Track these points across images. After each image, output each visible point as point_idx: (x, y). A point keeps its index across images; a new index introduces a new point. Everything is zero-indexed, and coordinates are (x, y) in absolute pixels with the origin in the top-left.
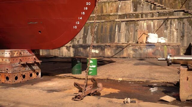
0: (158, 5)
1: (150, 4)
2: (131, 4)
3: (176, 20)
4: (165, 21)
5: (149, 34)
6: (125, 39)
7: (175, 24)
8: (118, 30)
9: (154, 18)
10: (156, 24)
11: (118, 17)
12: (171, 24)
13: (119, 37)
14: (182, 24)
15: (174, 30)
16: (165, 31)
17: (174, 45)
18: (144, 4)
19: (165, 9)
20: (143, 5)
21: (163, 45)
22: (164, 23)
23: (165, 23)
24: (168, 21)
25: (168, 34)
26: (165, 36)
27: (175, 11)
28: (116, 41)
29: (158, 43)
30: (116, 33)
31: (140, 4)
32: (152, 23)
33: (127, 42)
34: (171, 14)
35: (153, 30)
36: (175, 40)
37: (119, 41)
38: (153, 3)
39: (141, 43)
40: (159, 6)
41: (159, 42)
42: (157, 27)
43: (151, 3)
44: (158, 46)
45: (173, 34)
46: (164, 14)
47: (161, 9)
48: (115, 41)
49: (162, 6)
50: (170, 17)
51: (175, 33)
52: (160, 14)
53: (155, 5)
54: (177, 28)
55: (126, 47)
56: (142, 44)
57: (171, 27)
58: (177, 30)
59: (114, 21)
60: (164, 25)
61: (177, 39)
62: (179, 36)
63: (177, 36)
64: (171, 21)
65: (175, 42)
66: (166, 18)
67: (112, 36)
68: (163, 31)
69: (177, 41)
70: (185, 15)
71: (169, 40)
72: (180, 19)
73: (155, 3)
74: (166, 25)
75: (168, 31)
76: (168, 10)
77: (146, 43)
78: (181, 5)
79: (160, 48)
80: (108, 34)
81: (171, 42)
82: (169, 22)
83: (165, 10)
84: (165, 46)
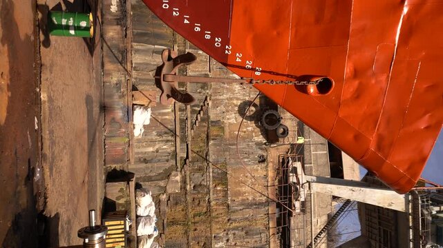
0: (199, 118)
1: (202, 104)
2: (203, 73)
3: (173, 149)
4: (171, 131)
5: (149, 110)
6: (140, 64)
7: (167, 148)
8: (157, 49)
9: (178, 113)
10: (167, 117)
11: (182, 48)
12: (168, 141)
13: (143, 51)
14: (166, 158)
15: (157, 147)
16: (154, 133)
17: (131, 154)
18: (202, 94)
19: (192, 129)
20: (200, 93)
21: (130, 135)
22: (169, 129)
23: (169, 131)
24: (172, 135)
25: (149, 137)
26: (145, 134)
27: (187, 145)
28: (136, 46)
29: (134, 125)
30: (153, 46)
31: (202, 88)
32: (170, 110)
33: (135, 67)
34: (184, 139)
35: (157, 112)
36: (140, 150)
37: (137, 51)
38: (202, 109)
39: (133, 96)
40: (197, 119)
41: (136, 126)
42: (162, 120)
43: (202, 106)
44: (127, 128)
45: (149, 146)
46: (183, 129)
47: (192, 122)
48: (136, 44)
49: (197, 123)
50: (178, 139)
51: (151, 149)
52: (183, 121)
53: (199, 113)
54: (160, 151)
55: (124, 68)
56: (130, 99)
57: (162, 141)
58: (157, 151)
59: (175, 42)
60: (166, 130)
61: (142, 153)
62: (146, 155)
63: (145, 153)
64: (171, 141)
65: (136, 150)
66: (178, 133)
67: (146, 38)
68: (154, 130)
69: (138, 153)
70: (181, 160)
71: (139, 141)
72: (175, 154)
73: (202, 112)
74: (166, 133)
75: (154, 138)
76: (190, 133)
77: (134, 105)
78: (196, 150)
79: (124, 130)
80: (150, 30)
81: (135, 144)
82: (170, 138)
83: (189, 129)
84: (127, 140)
